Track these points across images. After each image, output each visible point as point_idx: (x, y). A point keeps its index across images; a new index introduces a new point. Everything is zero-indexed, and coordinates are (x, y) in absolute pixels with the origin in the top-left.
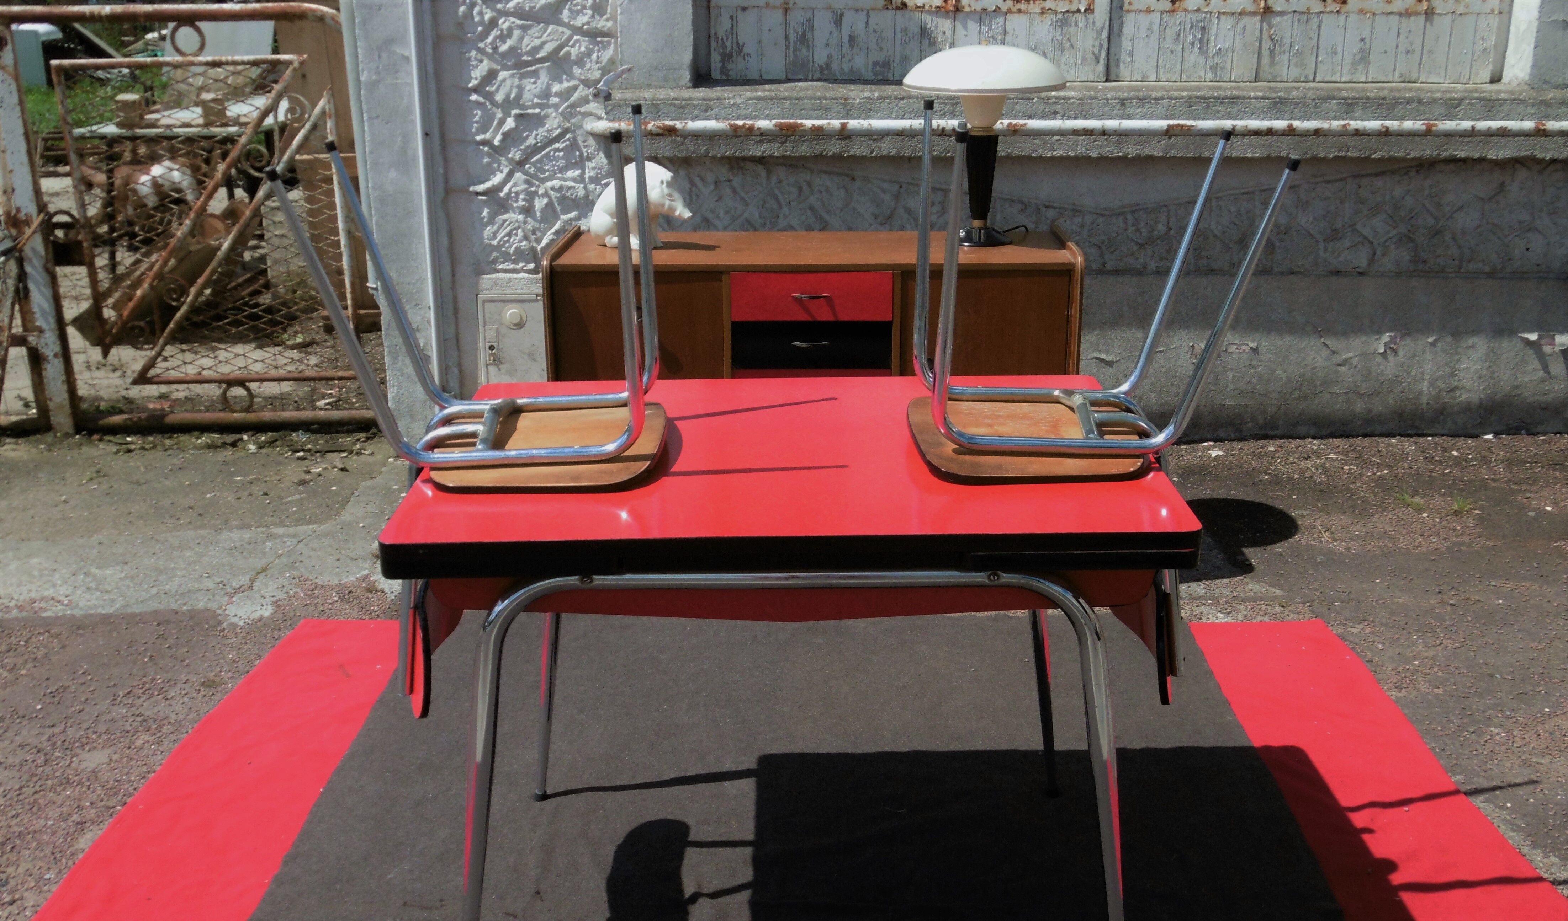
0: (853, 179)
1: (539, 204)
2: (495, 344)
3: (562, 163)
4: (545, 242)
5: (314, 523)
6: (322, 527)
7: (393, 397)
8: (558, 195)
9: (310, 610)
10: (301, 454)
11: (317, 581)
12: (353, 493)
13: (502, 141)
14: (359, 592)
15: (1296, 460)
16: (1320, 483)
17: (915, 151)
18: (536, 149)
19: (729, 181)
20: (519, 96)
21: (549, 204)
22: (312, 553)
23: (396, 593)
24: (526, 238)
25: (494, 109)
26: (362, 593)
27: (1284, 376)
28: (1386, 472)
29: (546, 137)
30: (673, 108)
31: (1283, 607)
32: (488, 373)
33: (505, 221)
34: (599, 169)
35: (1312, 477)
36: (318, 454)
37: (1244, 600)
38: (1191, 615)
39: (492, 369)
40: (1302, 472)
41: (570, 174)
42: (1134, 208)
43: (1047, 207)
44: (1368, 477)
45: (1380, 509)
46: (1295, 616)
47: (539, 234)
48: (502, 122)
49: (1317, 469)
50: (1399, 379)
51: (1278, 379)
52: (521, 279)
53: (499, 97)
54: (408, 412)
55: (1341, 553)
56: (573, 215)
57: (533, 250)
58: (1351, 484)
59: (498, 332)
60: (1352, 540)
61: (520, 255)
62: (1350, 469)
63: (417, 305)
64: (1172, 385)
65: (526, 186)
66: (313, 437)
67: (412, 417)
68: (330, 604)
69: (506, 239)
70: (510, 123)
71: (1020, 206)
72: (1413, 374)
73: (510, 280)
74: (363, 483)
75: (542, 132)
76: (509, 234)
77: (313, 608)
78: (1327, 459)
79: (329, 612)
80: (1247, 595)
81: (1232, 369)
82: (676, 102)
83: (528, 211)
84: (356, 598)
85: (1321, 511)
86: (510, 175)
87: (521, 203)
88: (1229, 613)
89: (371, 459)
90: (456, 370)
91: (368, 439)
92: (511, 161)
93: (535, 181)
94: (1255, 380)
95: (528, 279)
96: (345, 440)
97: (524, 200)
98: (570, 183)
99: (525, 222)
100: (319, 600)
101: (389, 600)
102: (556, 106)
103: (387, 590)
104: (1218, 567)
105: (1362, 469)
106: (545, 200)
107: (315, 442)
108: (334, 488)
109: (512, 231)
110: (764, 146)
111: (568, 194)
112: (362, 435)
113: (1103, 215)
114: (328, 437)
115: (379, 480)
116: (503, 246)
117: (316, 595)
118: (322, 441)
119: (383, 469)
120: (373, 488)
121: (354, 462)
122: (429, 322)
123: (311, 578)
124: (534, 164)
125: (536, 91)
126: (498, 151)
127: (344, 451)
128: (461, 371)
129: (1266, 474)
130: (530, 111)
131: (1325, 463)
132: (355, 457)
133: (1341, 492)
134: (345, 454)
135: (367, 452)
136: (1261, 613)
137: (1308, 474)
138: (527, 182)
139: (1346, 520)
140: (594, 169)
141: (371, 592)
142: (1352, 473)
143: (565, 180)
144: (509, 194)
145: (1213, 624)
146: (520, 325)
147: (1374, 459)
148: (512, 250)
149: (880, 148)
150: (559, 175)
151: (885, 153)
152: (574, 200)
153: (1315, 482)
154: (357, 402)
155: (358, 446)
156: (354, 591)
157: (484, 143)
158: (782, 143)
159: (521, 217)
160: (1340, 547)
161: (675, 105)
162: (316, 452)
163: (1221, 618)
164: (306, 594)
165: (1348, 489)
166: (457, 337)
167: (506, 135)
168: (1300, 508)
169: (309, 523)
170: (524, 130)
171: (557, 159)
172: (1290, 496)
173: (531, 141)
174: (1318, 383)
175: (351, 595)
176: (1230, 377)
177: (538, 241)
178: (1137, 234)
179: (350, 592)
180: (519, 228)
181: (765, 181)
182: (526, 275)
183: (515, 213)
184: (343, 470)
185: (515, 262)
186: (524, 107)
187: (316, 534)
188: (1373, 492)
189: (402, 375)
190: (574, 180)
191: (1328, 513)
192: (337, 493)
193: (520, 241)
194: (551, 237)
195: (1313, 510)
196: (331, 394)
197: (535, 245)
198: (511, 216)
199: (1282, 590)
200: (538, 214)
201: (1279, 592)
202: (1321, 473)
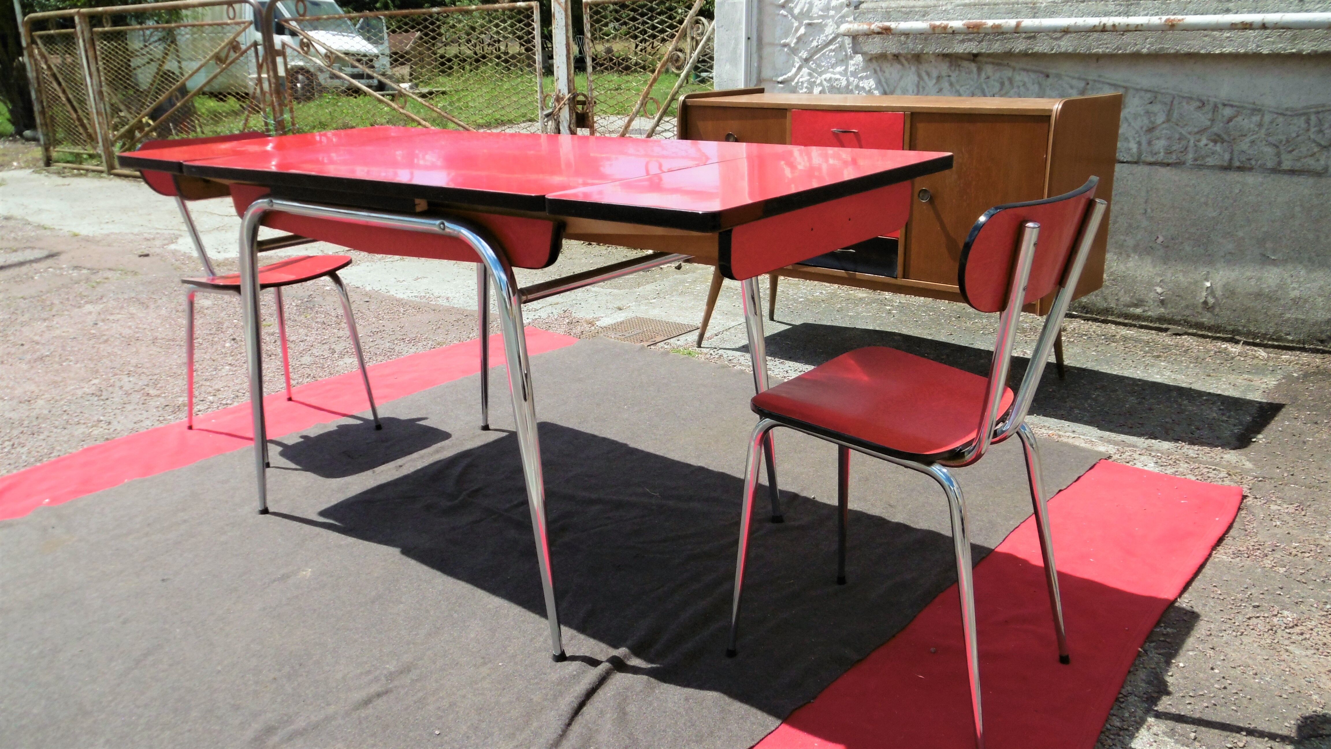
0: (1048, 76)
1: (817, 92)
3: (833, 60)
8: (829, 85)
13: (797, 43)
17: (1089, 49)
18: (818, 50)
19: (949, 76)
20: (809, 10)
21: (823, 92)
25: (793, 20)
29: (824, 41)
30: (900, 14)
34: (857, 65)
41: (840, 69)
42: (1320, 109)
43: (1224, 105)
48: (797, 30)
53: (796, 11)
65: (809, 77)
70: (802, 31)
71: (1198, 104)
75: (823, 37)
82: (903, 9)
86: (800, 68)
87: (805, 90)
92: (800, 58)
93: (815, 74)
97: (806, 87)
98: (838, 76)
102: (833, 17)
103: (597, 325)
106: (820, 88)
110: (966, 44)
111: (835, 84)
113: (1284, 115)
124: (815, 62)
125: (820, 6)
126: (794, 51)
130: (815, 21)
138: (810, 74)
140: (854, 65)
143: (834, 73)
144: (797, 83)
149: (1059, 46)
150: (831, 70)
151: (1063, 50)
152: (838, 89)
157: (785, 45)
161: (902, 12)
167: (799, 39)
170: (810, 35)
171: (830, 58)
173: (815, 44)
178: (1320, 135)
181: (976, 76)
186: (811, 18)
190: (840, 73)
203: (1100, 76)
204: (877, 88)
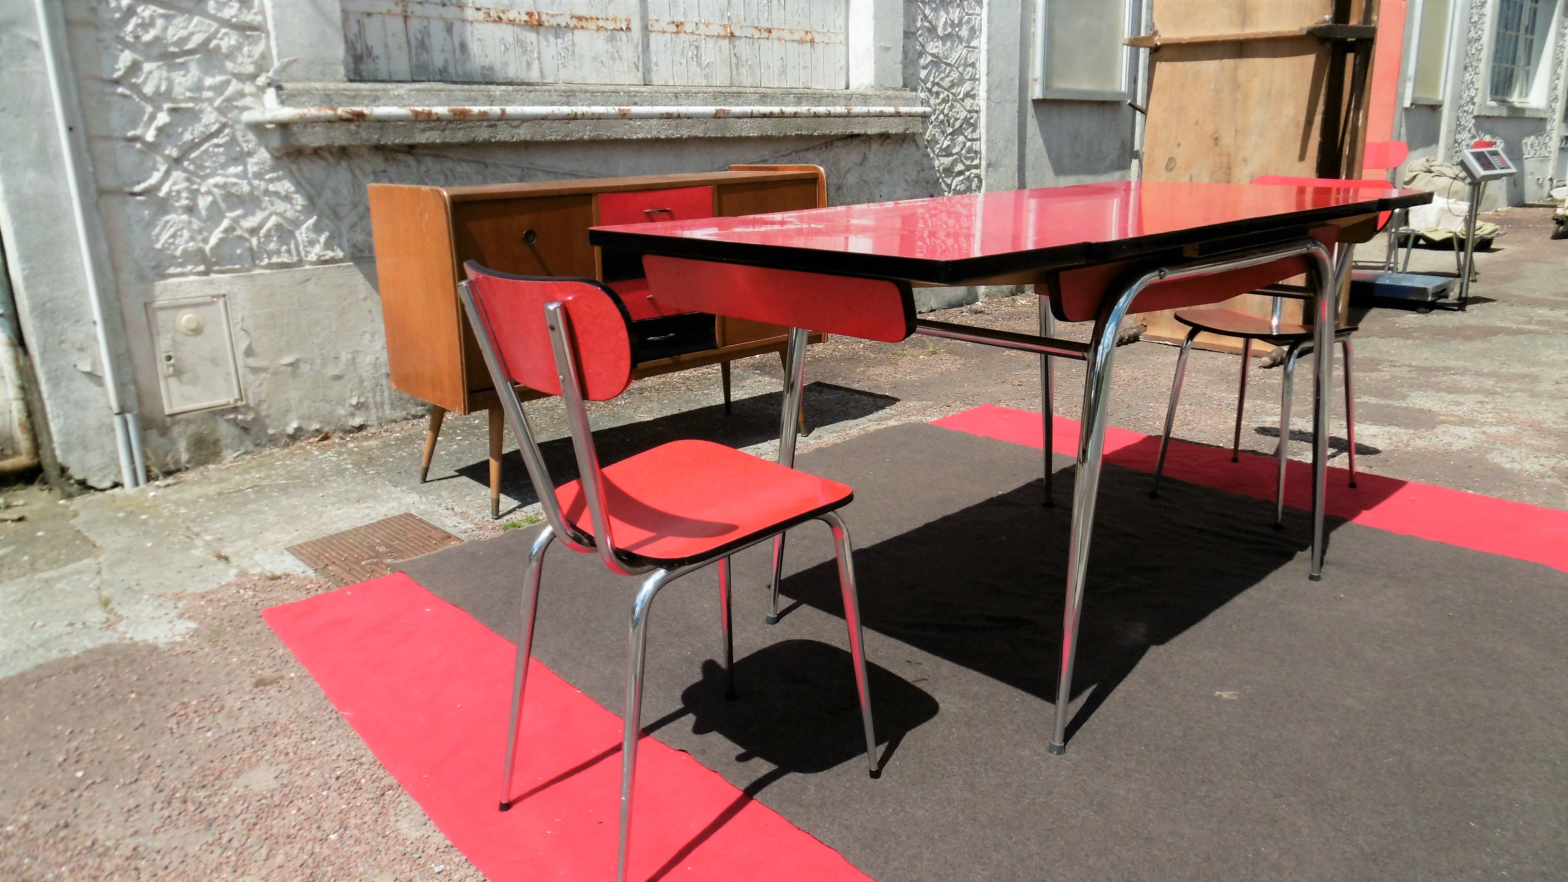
0: (486, 166)
1: (203, 203)
2: (171, 354)
3: (222, 159)
4: (213, 241)
7: (60, 430)
8: (223, 192)
13: (157, 136)
17: (544, 136)
18: (194, 145)
19: (384, 171)
20: (169, 90)
21: (214, 203)
24: (192, 239)
25: (143, 103)
29: (203, 132)
30: (345, 99)
32: (167, 385)
33: (167, 222)
34: (262, 164)
39: (173, 381)
41: (232, 170)
47: (205, 234)
48: (153, 117)
52: (192, 282)
53: (148, 90)
54: (80, 443)
56: (239, 212)
57: (201, 251)
59: (174, 341)
61: (189, 257)
63: (78, 321)
65: (187, 184)
67: (85, 447)
69: (171, 240)
70: (163, 118)
73: (180, 284)
75: (199, 128)
76: (174, 236)
82: (347, 93)
83: (191, 210)
86: (167, 173)
87: (184, 202)
90: (133, 388)
92: (168, 158)
93: (195, 179)
95: (200, 281)
97: (187, 198)
98: (233, 180)
99: (190, 223)
102: (210, 101)
106: (210, 199)
109: (176, 232)
110: (428, 134)
111: (233, 190)
116: (168, 249)
122: (95, 338)
124: (192, 162)
125: (188, 84)
126: (153, 147)
128: (137, 388)
130: (183, 105)
138: (188, 180)
140: (256, 164)
143: (227, 176)
144: (169, 193)
146: (197, 331)
148: (178, 253)
149: (519, 134)
150: (220, 172)
151: (522, 138)
152: (239, 197)
157: (135, 139)
158: (443, 130)
159: (185, 217)
161: (346, 96)
166: (128, 350)
167: (160, 130)
170: (178, 125)
171: (217, 155)
173: (187, 137)
177: (206, 241)
180: (182, 229)
181: (415, 170)
182: (197, 278)
183: (177, 213)
185: (181, 265)
186: (174, 100)
189: (68, 402)
190: (237, 176)
193: (187, 242)
194: (220, 235)
197: (201, 245)
198: (172, 217)
200: (204, 213)
203: (531, 164)
204: (297, 192)
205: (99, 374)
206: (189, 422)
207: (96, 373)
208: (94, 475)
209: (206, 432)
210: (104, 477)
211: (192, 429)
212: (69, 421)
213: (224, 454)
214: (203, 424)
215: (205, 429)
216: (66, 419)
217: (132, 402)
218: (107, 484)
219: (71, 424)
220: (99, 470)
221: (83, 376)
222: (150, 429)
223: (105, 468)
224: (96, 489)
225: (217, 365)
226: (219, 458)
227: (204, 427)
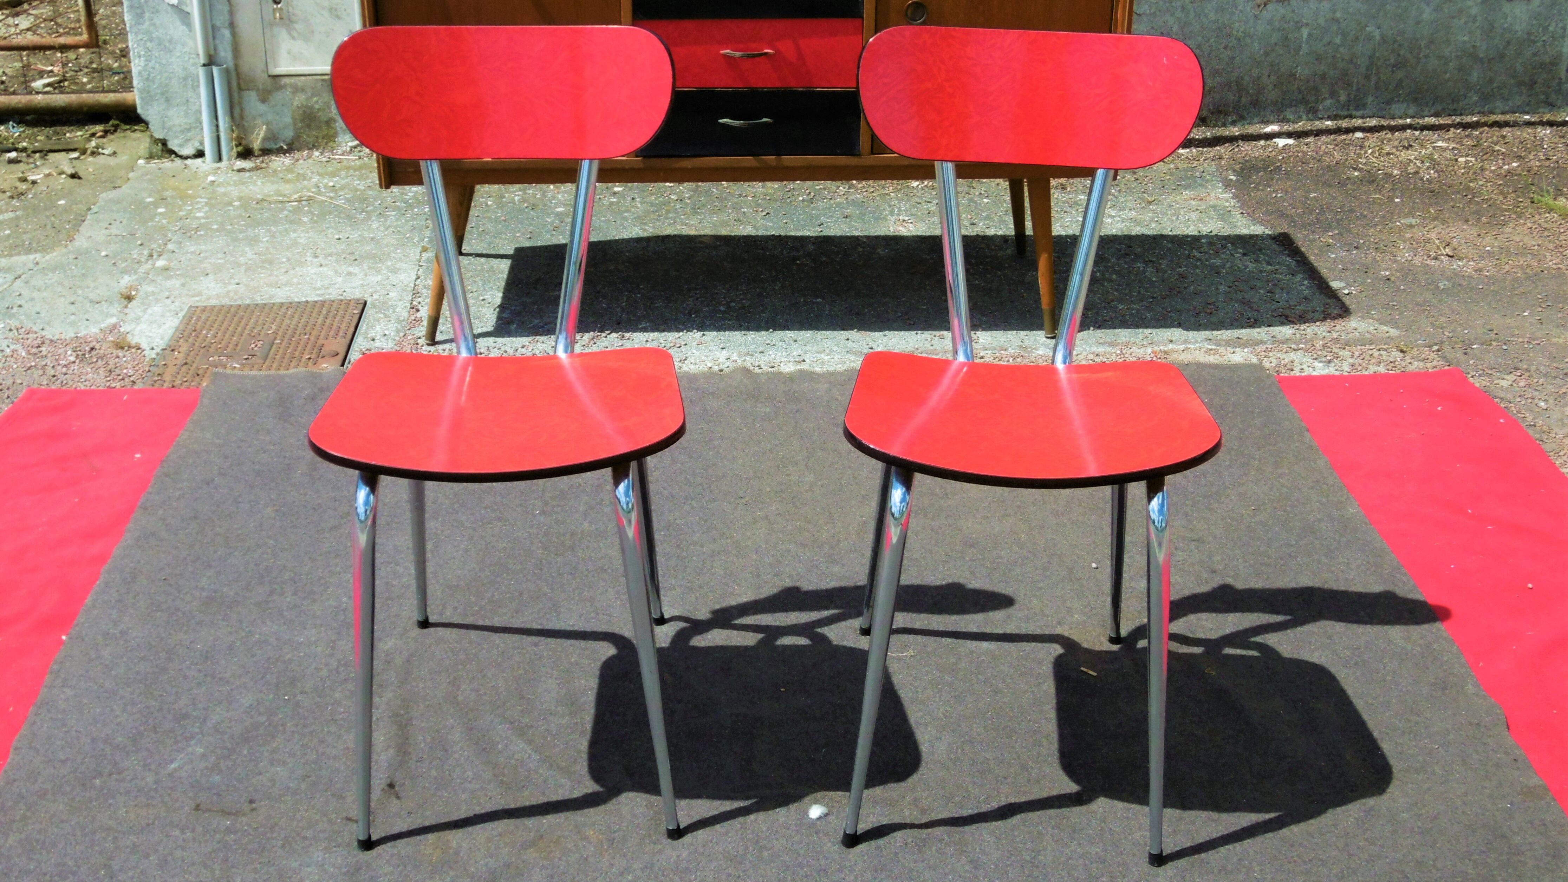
5: (36, 251)
6: (48, 257)
7: (140, 73)
9: (35, 376)
10: (13, 155)
11: (43, 333)
12: (90, 209)
14: (105, 349)
15: (1394, 150)
16: (1430, 181)
22: (35, 294)
23: (158, 350)
26: (110, 351)
27: (1377, 34)
28: (1515, 165)
31: (1402, 351)
35: (1417, 173)
36: (38, 155)
37: (1347, 344)
38: (1279, 365)
39: (281, 31)
40: (1404, 166)
44: (1492, 172)
45: (1514, 216)
46: (1421, 364)
49: (1423, 162)
50: (1533, 38)
51: (1370, 38)
54: (162, 94)
55: (1470, 277)
58: (1471, 181)
60: (1482, 258)
62: (1467, 162)
64: (1226, 48)
66: (29, 131)
67: (167, 100)
68: (65, 366)
72: (1551, 29)
74: (104, 195)
77: (41, 372)
78: (1434, 148)
79: (62, 378)
80: (1351, 335)
81: (1307, 24)
84: (102, 358)
85: (1435, 219)
88: (1330, 362)
89: (112, 161)
90: (227, 33)
91: (106, 132)
94: (1338, 40)
96: (75, 135)
100: (48, 361)
101: (147, 359)
103: (144, 346)
104: (1305, 298)
105: (1483, 161)
107: (32, 138)
108: (62, 202)
112: (99, 128)
114: (50, 131)
115: (125, 189)
117: (44, 353)
118: (41, 137)
119: (131, 175)
120: (118, 202)
121: (88, 166)
123: (35, 329)
127: (75, 150)
128: (234, 34)
129: (1355, 169)
131: (1432, 154)
132: (91, 159)
133: (1458, 192)
134: (75, 155)
135: (106, 152)
136: (1373, 361)
137: (1411, 169)
139: (1471, 232)
141: (122, 348)
142: (1470, 168)
145: (1309, 378)
147: (1497, 148)
153: (1422, 179)
154: (89, 82)
155: (93, 143)
156: (97, 346)
160: (1467, 267)
162: (34, 152)
163: (1320, 369)
164: (29, 353)
165: (1468, 188)
168: (1406, 216)
169: (29, 251)
172: (1391, 199)
174: (1423, 44)
175: (94, 353)
176: (1305, 36)
179: (92, 349)
184: (73, 176)
187: (40, 266)
188: (1501, 193)
189: (151, 39)
191: (1444, 222)
192: (66, 210)
195: (1424, 218)
196: (52, 71)
199: (1398, 328)
201: (1393, 332)
202: (1428, 168)
205: (188, 9)
206: (296, 90)
207: (184, 7)
208: (176, 137)
209: (317, 106)
210: (188, 140)
211: (299, 100)
212: (151, 64)
213: (340, 139)
214: (313, 95)
215: (317, 102)
216: (148, 61)
217: (225, 53)
218: (188, 151)
219: (153, 68)
220: (182, 132)
221: (169, 8)
222: (249, 90)
223: (189, 130)
224: (177, 155)
225: (338, 17)
226: (331, 144)
227: (315, 99)
